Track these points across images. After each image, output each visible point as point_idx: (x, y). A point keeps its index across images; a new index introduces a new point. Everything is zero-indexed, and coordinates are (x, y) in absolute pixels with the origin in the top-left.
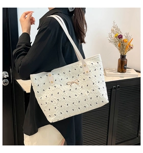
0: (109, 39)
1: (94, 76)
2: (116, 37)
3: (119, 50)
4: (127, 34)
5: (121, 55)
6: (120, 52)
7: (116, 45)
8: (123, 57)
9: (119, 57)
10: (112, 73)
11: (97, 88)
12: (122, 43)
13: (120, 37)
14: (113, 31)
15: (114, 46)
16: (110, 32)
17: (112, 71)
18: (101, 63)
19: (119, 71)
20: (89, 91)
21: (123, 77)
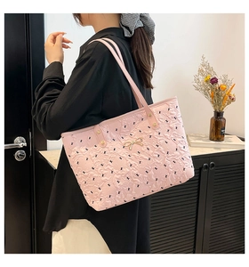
0: (196, 84)
3: (212, 103)
4: (225, 76)
6: (214, 106)
7: (206, 94)
8: (219, 115)
9: (212, 115)
10: (201, 142)
12: (217, 92)
13: (214, 81)
15: (203, 97)
17: (200, 138)
19: (211, 139)
21: (219, 148)
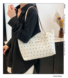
1: (49, 40)
2: (57, 19)
5: (60, 28)
11: (50, 46)
14: (56, 15)
16: (55, 16)
18: (53, 34)
20: (46, 47)
